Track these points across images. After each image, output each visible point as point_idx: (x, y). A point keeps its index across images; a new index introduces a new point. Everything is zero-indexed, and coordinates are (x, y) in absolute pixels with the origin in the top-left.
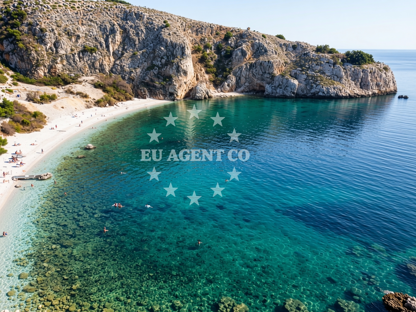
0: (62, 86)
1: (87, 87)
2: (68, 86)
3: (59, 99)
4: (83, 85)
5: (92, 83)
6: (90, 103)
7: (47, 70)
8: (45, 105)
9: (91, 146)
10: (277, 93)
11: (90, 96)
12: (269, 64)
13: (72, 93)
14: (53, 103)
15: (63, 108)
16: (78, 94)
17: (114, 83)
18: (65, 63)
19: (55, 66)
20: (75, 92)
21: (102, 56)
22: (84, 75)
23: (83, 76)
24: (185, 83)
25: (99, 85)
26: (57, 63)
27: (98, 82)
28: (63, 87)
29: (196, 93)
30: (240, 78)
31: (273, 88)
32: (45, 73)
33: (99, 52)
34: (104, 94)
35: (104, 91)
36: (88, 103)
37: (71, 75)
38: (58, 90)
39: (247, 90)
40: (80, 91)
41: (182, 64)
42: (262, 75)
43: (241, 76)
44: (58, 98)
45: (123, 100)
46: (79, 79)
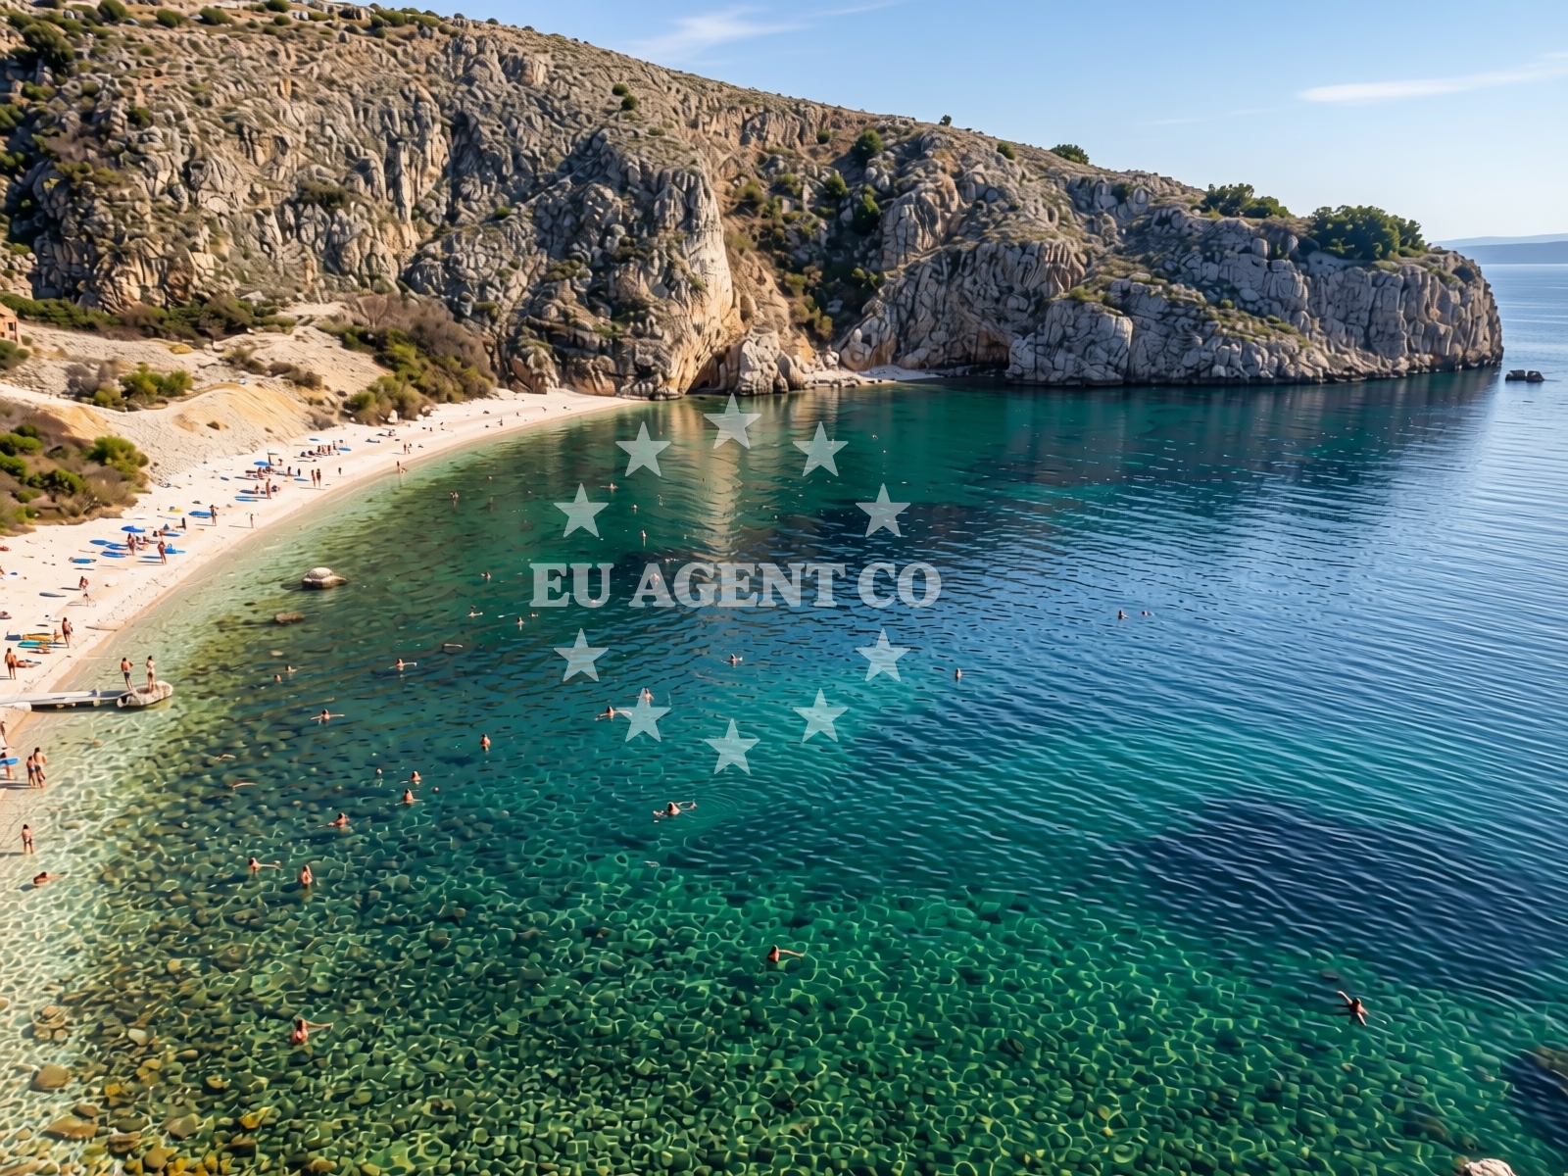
0: (212, 338)
1: (313, 344)
2: (235, 340)
3: (198, 393)
4: (298, 338)
5: (334, 327)
6: (327, 406)
7: (156, 276)
8: (144, 414)
9: (326, 574)
10: (1055, 369)
11: (324, 382)
12: (1026, 258)
13: (253, 367)
14: (175, 407)
15: (214, 426)
16: (278, 370)
17: (419, 328)
18: (225, 250)
19: (186, 260)
20: (267, 364)
21: (371, 221)
22: (300, 296)
23: (296, 299)
24: (698, 329)
25: (363, 338)
26: (194, 248)
27: (356, 323)
28: (217, 345)
29: (739, 369)
30: (912, 314)
31: (1040, 349)
32: (144, 289)
33: (361, 208)
34: (381, 372)
35: (380, 361)
36: (314, 409)
37: (251, 296)
38: (197, 354)
39: (940, 357)
40: (285, 361)
41: (683, 257)
42: (997, 301)
43: (917, 305)
44: (196, 386)
45: (455, 395)
46: (282, 314)
